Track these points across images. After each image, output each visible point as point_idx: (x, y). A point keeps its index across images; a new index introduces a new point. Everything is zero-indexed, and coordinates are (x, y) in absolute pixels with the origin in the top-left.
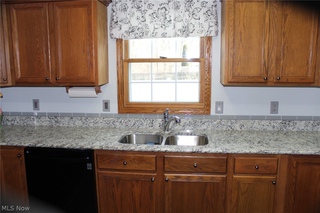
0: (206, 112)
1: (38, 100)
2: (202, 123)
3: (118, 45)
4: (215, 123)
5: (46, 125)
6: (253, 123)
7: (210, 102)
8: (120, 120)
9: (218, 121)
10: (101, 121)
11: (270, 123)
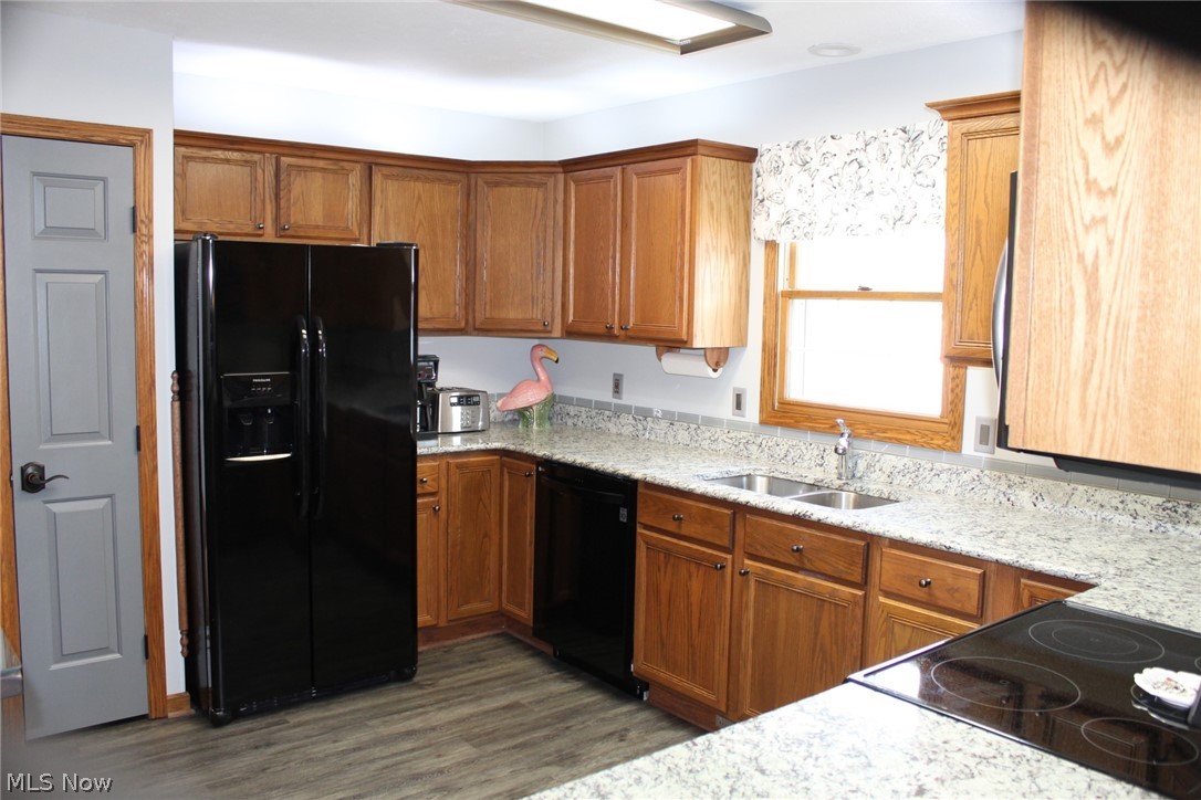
0: (949, 444)
1: (621, 375)
2: (932, 473)
3: (767, 255)
4: (965, 477)
5: (627, 433)
6: (1070, 493)
7: (961, 417)
8: (758, 441)
9: (975, 472)
10: (724, 437)
11: (1122, 502)
